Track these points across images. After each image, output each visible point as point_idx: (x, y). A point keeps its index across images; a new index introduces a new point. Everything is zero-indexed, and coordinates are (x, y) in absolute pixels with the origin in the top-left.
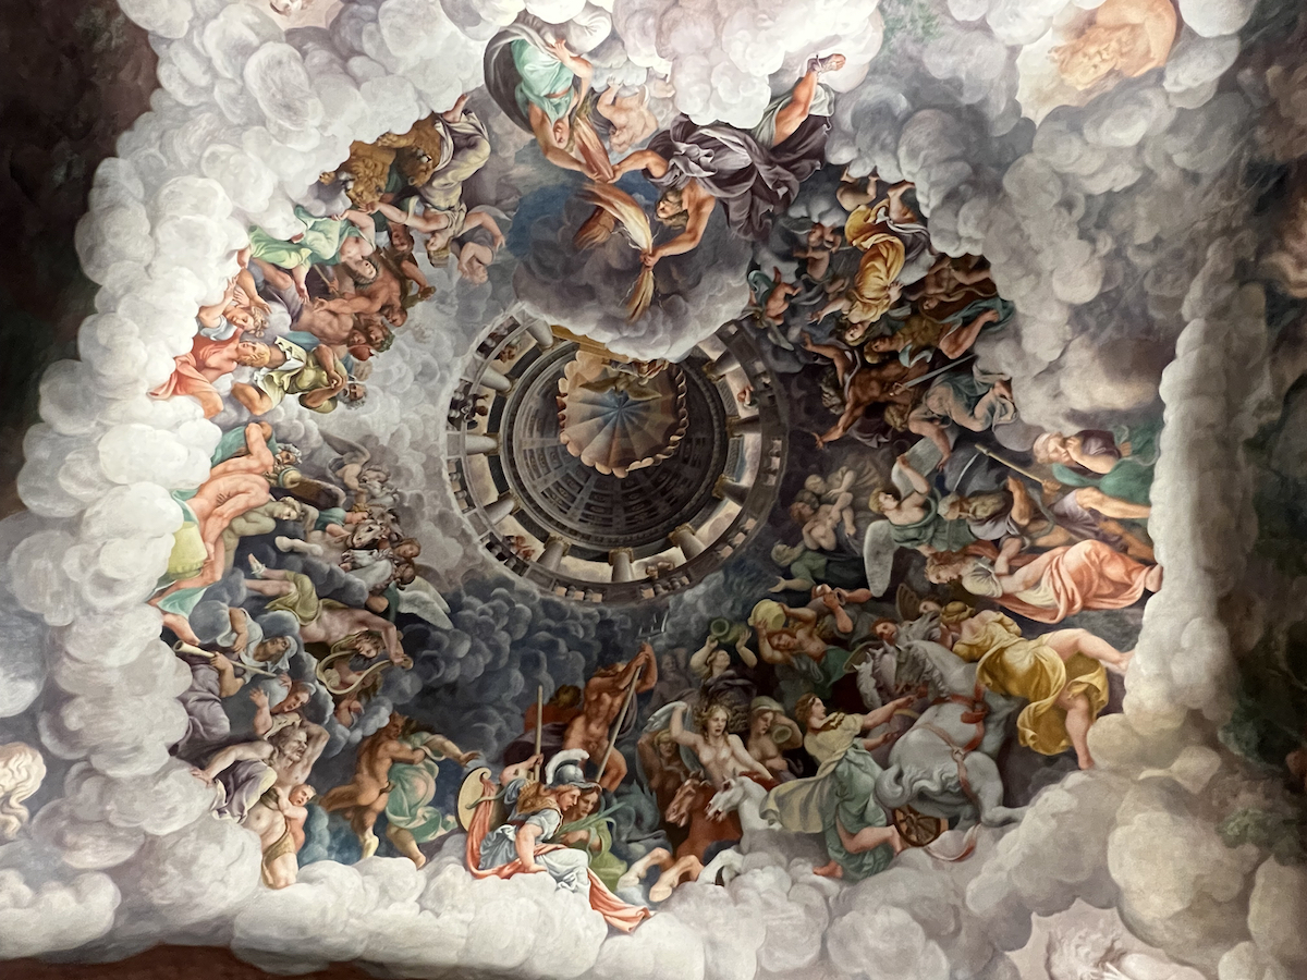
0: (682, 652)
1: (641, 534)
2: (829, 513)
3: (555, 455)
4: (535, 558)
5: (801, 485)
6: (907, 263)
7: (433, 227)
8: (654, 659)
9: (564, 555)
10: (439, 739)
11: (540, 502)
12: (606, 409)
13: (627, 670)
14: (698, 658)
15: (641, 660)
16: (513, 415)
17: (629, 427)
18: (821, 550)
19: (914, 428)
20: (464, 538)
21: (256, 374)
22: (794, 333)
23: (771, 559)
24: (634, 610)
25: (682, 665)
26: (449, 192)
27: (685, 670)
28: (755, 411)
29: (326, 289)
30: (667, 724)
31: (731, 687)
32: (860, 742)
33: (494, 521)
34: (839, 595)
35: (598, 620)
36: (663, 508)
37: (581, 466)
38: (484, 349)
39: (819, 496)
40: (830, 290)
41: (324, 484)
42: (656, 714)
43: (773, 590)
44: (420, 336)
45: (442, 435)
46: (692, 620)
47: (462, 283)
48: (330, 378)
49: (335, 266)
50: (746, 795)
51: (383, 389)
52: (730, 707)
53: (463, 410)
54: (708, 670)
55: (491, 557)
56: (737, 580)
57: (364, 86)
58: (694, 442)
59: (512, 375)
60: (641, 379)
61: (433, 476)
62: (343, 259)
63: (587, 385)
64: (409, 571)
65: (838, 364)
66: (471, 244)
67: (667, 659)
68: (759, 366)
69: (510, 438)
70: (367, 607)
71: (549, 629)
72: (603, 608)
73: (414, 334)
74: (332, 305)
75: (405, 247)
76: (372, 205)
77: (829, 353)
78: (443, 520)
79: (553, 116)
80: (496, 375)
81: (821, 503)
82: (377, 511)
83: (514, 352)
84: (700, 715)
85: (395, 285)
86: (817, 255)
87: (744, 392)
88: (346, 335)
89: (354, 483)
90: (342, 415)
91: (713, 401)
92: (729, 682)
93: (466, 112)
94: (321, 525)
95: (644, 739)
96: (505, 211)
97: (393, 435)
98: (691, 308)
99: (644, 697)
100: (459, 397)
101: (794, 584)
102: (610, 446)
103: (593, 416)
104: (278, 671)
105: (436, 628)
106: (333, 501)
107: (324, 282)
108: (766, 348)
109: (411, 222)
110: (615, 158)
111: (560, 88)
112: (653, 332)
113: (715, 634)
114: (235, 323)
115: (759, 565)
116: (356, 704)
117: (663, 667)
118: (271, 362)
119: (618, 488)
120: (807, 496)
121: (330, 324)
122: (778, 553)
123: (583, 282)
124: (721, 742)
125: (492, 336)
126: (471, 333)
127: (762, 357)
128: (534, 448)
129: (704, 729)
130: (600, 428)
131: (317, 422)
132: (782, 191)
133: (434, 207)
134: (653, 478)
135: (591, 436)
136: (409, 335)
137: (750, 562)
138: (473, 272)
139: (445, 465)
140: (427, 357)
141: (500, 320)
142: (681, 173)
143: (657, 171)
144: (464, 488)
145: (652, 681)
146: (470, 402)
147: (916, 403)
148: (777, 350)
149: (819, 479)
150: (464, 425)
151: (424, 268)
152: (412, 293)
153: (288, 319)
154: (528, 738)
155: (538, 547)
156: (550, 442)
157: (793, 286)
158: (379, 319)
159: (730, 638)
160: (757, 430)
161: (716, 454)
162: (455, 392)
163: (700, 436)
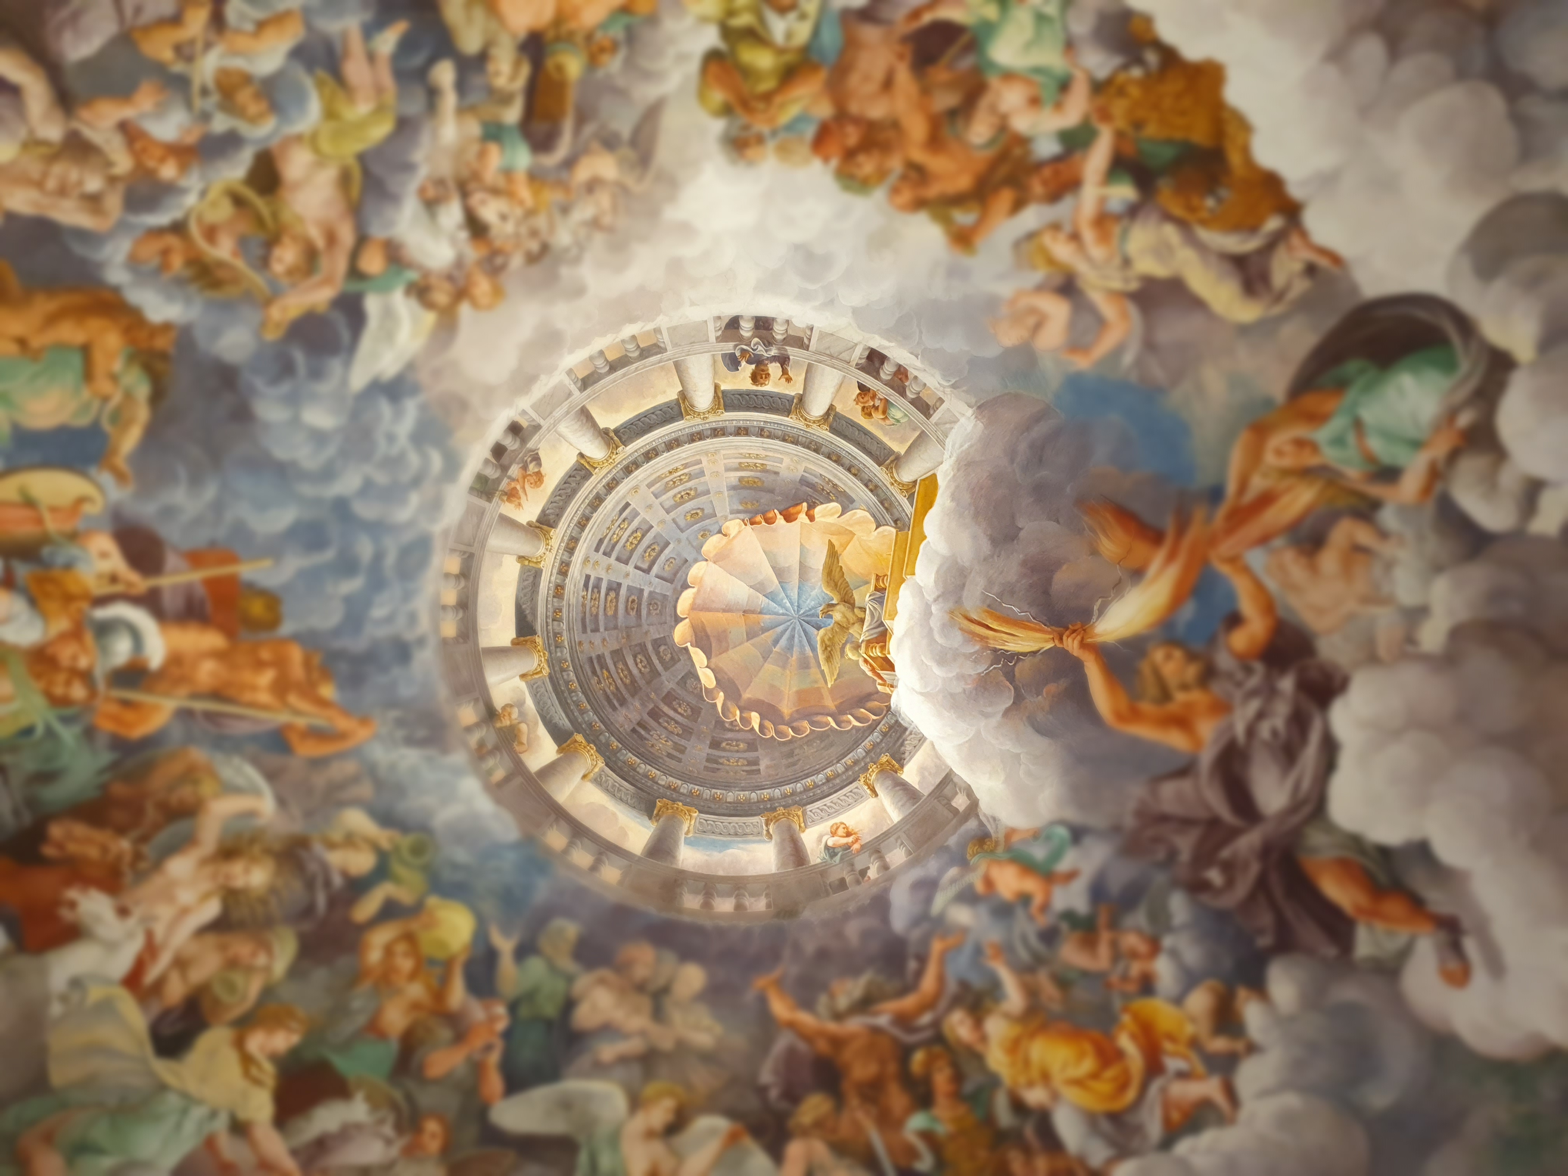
0: (365, 790)
1: (575, 685)
2: (636, 1011)
3: (697, 516)
4: (507, 509)
5: (687, 954)
6: (1091, 1120)
7: (1087, 235)
8: (346, 745)
9: (521, 558)
10: (142, 414)
11: (611, 500)
12: (794, 595)
13: (323, 703)
14: (356, 820)
15: (343, 724)
16: (761, 432)
17: (769, 636)
18: (570, 1005)
19: (795, 1150)
20: (522, 382)
22: (962, 915)
24: (434, 696)
25: (343, 796)
27: (333, 802)
29: (932, 61)
30: (232, 790)
32: (221, 1125)
33: (563, 428)
34: (488, 1048)
35: (409, 636)
36: (627, 716)
37: (686, 564)
38: (874, 360)
39: (666, 991)
40: (1043, 979)
41: (570, 122)
42: (247, 767)
43: (494, 931)
44: (879, 241)
45: (704, 311)
46: (426, 799)
47: (993, 301)
48: (766, 97)
49: (977, 70)
50: (111, 947)
51: (768, 196)
53: (756, 340)
55: (496, 432)
56: (507, 866)
57: (1331, 72)
58: (751, 755)
59: (833, 419)
60: (857, 647)
61: (624, 308)
62: (994, 81)
63: (833, 554)
64: (441, 297)
65: (909, 1002)
66: (1067, 307)
68: (897, 856)
69: (717, 432)
70: (362, 240)
71: (378, 557)
72: (432, 642)
73: (882, 232)
75: (1040, 189)
76: (1105, 115)
77: (928, 983)
78: (548, 340)
79: (1322, 435)
80: (826, 389)
81: (653, 997)
83: (877, 416)
84: (252, 841)
85: (964, 182)
86: (1104, 951)
87: (848, 834)
88: (854, 108)
90: (702, 132)
91: (828, 780)
92: (319, 882)
93: (1311, 270)
94: (493, 133)
95: (198, 754)
96: (1139, 363)
97: (687, 225)
98: (993, 722)
100: (779, 331)
101: (507, 965)
102: (727, 610)
103: (780, 573)
104: (205, 117)
105: (348, 364)
106: (541, 145)
107: (942, 54)
109: (1089, 196)
110: (1256, 559)
111: (1376, 445)
112: (943, 658)
113: (405, 841)
116: (177, 262)
119: (655, 633)
121: (867, 79)
122: (561, 929)
123: (1020, 522)
124: (206, 885)
125: (901, 373)
126: (899, 332)
127: (914, 861)
128: (707, 478)
129: (227, 853)
130: (759, 587)
131: (678, 89)
132: (1215, 876)
133: (1125, 232)
134: (680, 691)
135: (742, 572)
136: (877, 222)
137: (542, 883)
138: (1016, 319)
139: (650, 326)
140: (843, 263)
141: (933, 381)
142: (1239, 685)
143: (1240, 640)
144: (614, 367)
145: (307, 750)
146: (774, 352)
147: (840, 1149)
148: (930, 886)
149: (698, 986)
150: (729, 347)
151: (1007, 229)
152: (958, 215)
154: (172, 560)
156: (723, 503)
157: (1045, 907)
158: (896, 164)
159: (398, 869)
160: (783, 864)
161: (730, 796)
162: (788, 322)
163: (763, 765)
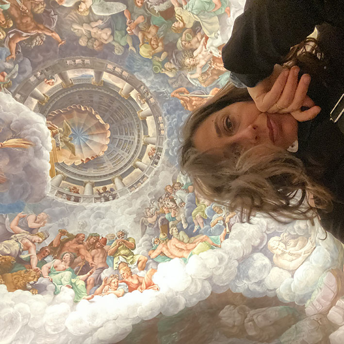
1: (130, 110)
2: (95, 33)
3: (111, 154)
4: (154, 146)
5: (86, 48)
7: (30, 244)
8: (175, 91)
9: (149, 136)
11: (132, 153)
12: (81, 141)
14: (170, 75)
15: (177, 95)
16: (101, 177)
17: (85, 129)
18: (112, 34)
20: (157, 173)
21: (132, 267)
23: (122, 55)
24: (160, 103)
25: (174, 80)
26: (9, 246)
27: (176, 78)
28: (56, 76)
29: (84, 266)
30: (196, 79)
31: (177, 60)
32: (184, 6)
33: (146, 166)
34: (130, 23)
35: (168, 115)
36: (116, 105)
37: (111, 143)
38: (77, 200)
39: (89, 39)
41: (160, 226)
42: (194, 84)
43: (135, 51)
44: (84, 225)
45: (121, 199)
46: (157, 81)
47: (50, 221)
48: (120, 245)
49: (73, 268)
50: (212, 45)
51: (114, 227)
52: (184, 58)
53: (107, 196)
54: (174, 70)
55: (160, 162)
56: (135, 67)
58: (82, 100)
59: (84, 184)
60: (60, 131)
61: (139, 194)
63: (74, 153)
64: (176, 184)
66: (30, 226)
67: (174, 86)
69: (111, 174)
72: (163, 115)
73: (84, 228)
74: (90, 261)
75: (47, 249)
78: (153, 183)
80: (87, 190)
81: (92, 37)
82: (160, 206)
83: (72, 188)
84: (190, 68)
87: (49, 83)
88: (99, 250)
89: (155, 217)
90: (132, 234)
91: (58, 96)
92: (175, 61)
94: (174, 219)
97: (130, 215)
98: (15, 119)
99: (189, 90)
100: (103, 200)
101: (130, 43)
102: (98, 134)
103: (86, 146)
106: (164, 220)
107: (82, 268)
108: (21, 78)
109: (33, 252)
113: (159, 70)
114: (118, 284)
115: (127, 59)
117: (177, 86)
118: (126, 266)
119: (114, 125)
120: (90, 44)
121: (98, 257)
122: (119, 52)
123: (24, 172)
125: (69, 199)
126: (72, 208)
128: (111, 163)
129: (194, 66)
130: (90, 141)
131: (139, 240)
133: (21, 248)
134: (104, 112)
135: (96, 144)
136: (86, 229)
137: (127, 63)
138: (42, 220)
139: (133, 192)
140: (91, 218)
141: (60, 199)
144: (139, 181)
145: (183, 89)
146: (103, 195)
148: (21, 72)
149: (81, 40)
150: (114, 193)
151: (52, 238)
152: (66, 237)
153: (105, 271)
155: (149, 147)
156: (106, 158)
158: (85, 243)
159: (159, 64)
160: (65, 73)
161: (84, 89)
162: (101, 202)
163: (77, 98)
